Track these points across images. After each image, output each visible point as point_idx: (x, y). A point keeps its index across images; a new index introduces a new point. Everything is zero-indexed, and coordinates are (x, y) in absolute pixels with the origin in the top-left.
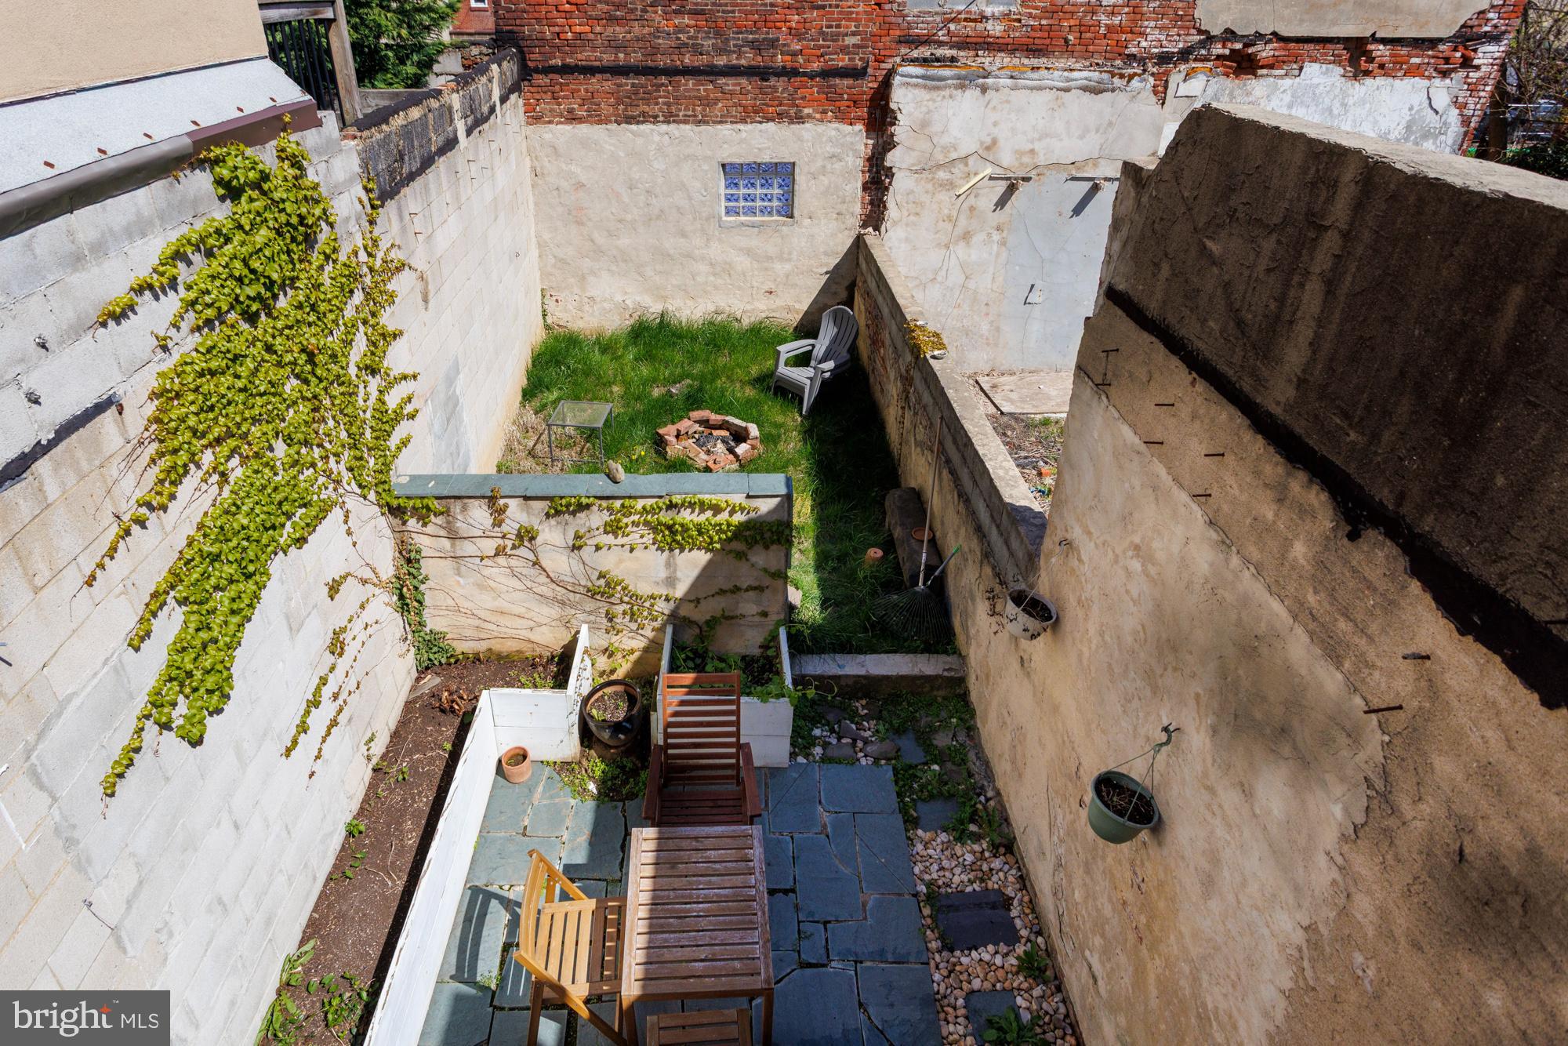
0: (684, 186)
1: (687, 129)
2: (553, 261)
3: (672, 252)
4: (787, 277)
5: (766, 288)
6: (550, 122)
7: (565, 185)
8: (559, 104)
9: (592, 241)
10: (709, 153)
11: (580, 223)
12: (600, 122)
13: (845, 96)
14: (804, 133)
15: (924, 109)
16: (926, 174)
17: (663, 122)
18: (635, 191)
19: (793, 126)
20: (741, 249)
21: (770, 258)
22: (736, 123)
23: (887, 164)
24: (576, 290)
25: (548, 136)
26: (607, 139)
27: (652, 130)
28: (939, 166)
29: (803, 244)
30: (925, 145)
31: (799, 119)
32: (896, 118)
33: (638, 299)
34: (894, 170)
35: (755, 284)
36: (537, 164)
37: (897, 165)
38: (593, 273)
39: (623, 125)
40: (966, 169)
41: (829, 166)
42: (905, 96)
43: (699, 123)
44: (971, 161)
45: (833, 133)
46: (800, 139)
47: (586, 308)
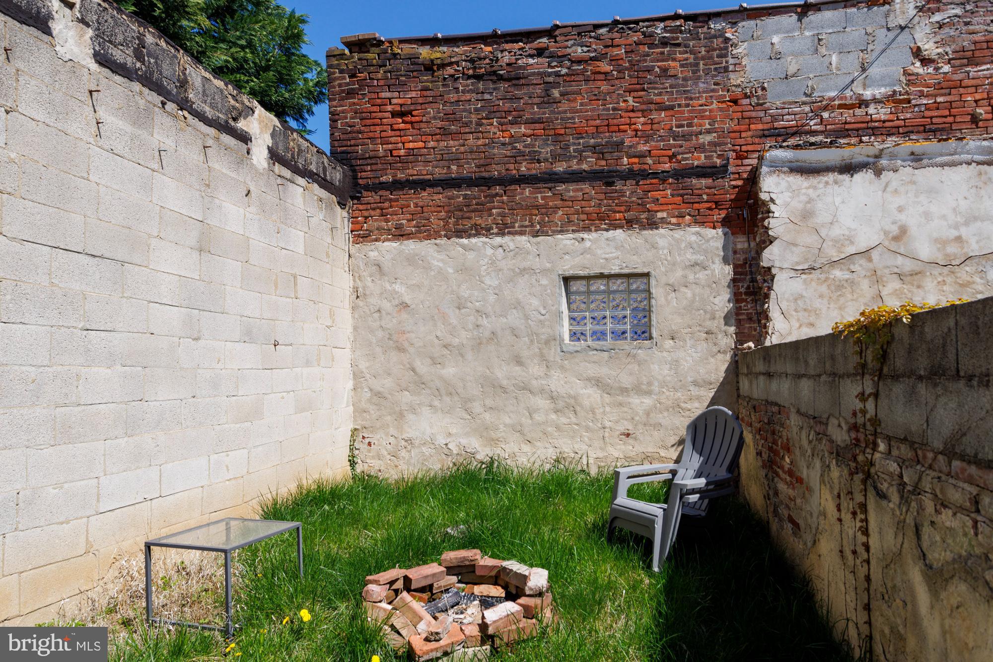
0: (519, 303)
1: (523, 240)
2: (369, 395)
3: (505, 383)
4: (648, 414)
5: (621, 428)
6: (376, 240)
7: (387, 305)
8: (387, 221)
9: (413, 370)
10: (548, 265)
11: (401, 349)
12: (428, 238)
13: (705, 197)
14: (658, 239)
15: (803, 198)
16: (815, 275)
17: (497, 234)
18: (463, 311)
19: (645, 232)
20: (589, 379)
21: (624, 391)
22: (578, 231)
23: (764, 263)
24: (392, 431)
25: (373, 254)
26: (436, 255)
27: (485, 243)
28: (833, 263)
29: (666, 372)
30: (809, 239)
31: (652, 224)
32: (769, 211)
33: (464, 441)
34: (774, 271)
35: (608, 424)
36: (359, 284)
37: (777, 264)
38: (413, 410)
39: (454, 239)
40: (870, 265)
41: (691, 277)
42: (778, 184)
43: (536, 234)
44: (875, 255)
45: (694, 238)
46: (654, 246)
47: (403, 453)
